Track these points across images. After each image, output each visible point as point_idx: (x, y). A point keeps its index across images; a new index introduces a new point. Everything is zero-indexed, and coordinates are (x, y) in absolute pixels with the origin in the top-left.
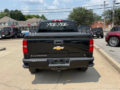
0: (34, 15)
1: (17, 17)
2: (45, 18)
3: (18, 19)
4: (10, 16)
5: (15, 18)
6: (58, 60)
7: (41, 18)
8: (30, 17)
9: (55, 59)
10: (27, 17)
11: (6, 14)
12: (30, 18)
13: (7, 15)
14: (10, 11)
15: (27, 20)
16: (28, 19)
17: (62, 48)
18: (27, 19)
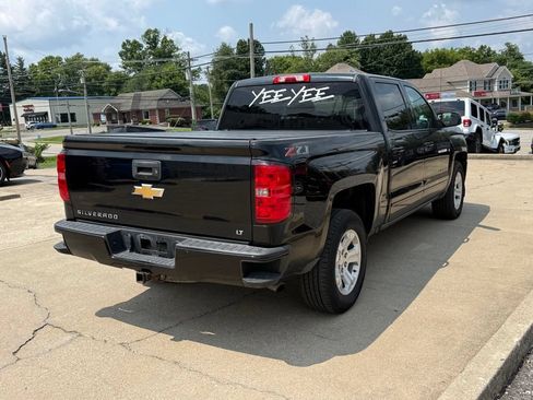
0: (467, 48)
1: (388, 65)
2: (522, 59)
3: (393, 70)
4: (361, 63)
5: (380, 69)
6: (149, 238)
7: (496, 60)
8: (443, 59)
9: (142, 234)
10: (432, 62)
11: (346, 52)
12: (446, 63)
13: (347, 58)
14: (362, 39)
15: (427, 76)
16: (434, 71)
17: (160, 192)
18: (430, 72)
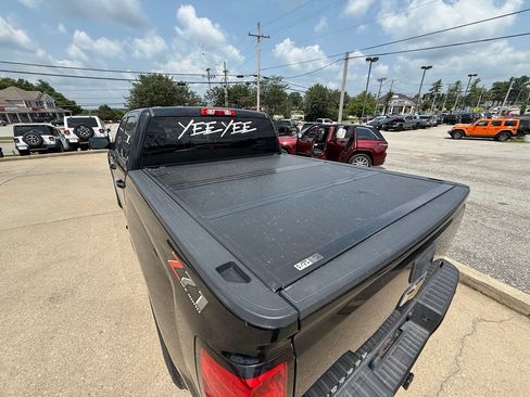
2: (52, 90)
7: (37, 89)
